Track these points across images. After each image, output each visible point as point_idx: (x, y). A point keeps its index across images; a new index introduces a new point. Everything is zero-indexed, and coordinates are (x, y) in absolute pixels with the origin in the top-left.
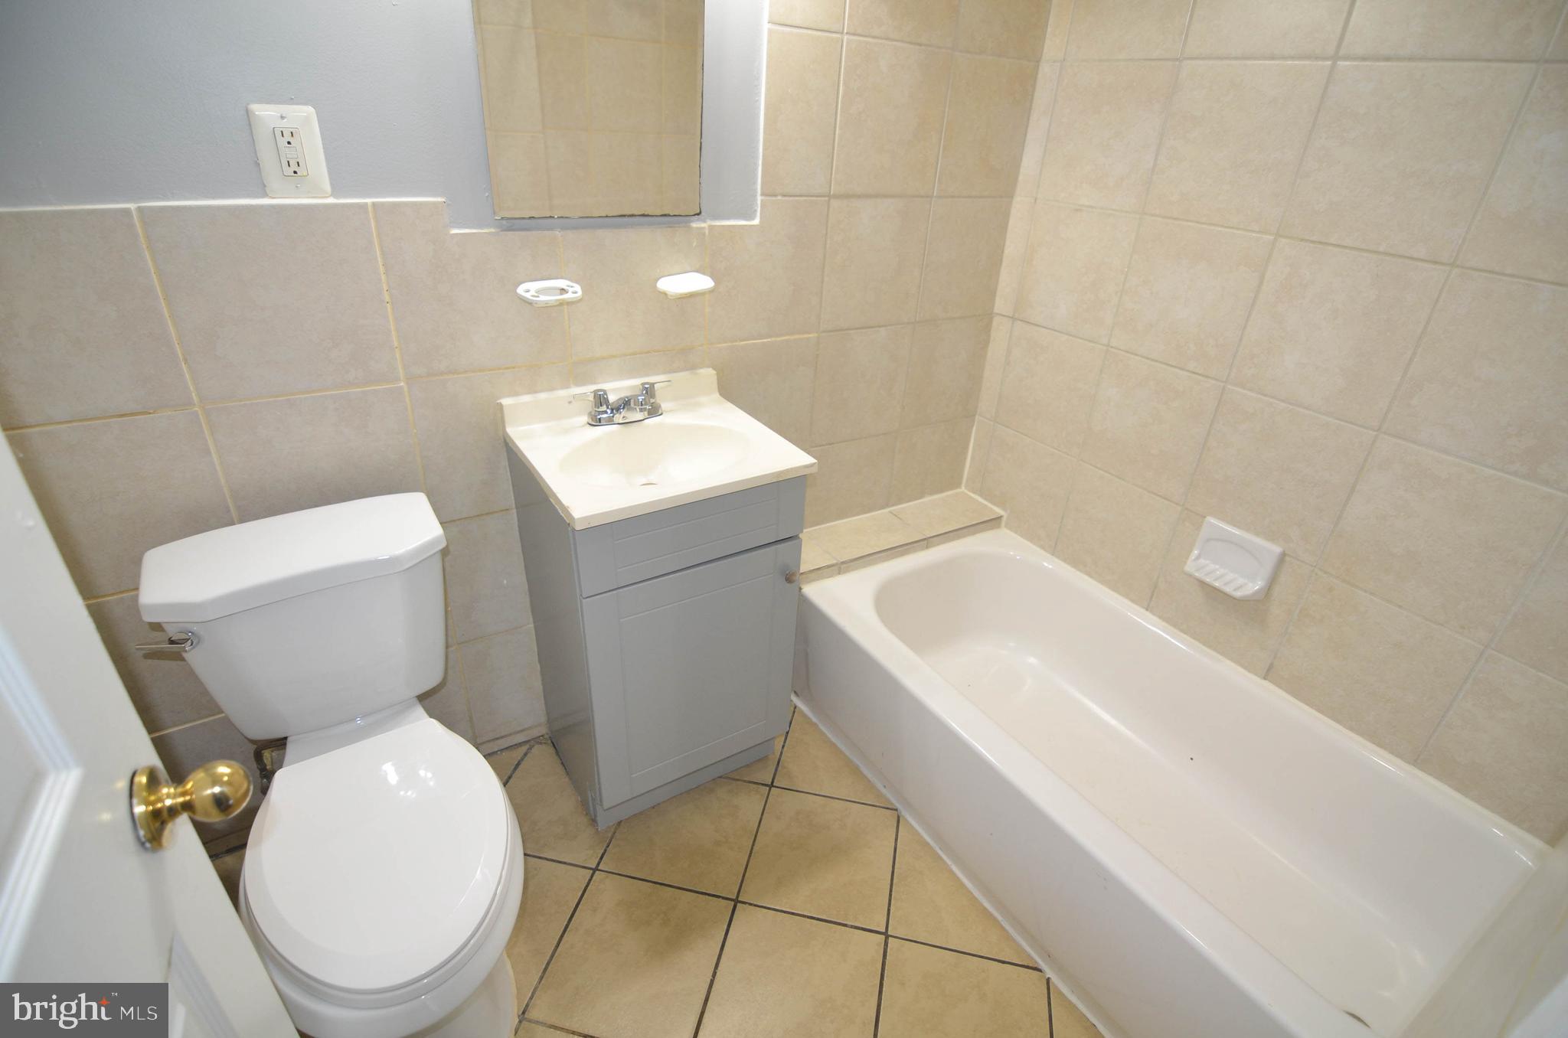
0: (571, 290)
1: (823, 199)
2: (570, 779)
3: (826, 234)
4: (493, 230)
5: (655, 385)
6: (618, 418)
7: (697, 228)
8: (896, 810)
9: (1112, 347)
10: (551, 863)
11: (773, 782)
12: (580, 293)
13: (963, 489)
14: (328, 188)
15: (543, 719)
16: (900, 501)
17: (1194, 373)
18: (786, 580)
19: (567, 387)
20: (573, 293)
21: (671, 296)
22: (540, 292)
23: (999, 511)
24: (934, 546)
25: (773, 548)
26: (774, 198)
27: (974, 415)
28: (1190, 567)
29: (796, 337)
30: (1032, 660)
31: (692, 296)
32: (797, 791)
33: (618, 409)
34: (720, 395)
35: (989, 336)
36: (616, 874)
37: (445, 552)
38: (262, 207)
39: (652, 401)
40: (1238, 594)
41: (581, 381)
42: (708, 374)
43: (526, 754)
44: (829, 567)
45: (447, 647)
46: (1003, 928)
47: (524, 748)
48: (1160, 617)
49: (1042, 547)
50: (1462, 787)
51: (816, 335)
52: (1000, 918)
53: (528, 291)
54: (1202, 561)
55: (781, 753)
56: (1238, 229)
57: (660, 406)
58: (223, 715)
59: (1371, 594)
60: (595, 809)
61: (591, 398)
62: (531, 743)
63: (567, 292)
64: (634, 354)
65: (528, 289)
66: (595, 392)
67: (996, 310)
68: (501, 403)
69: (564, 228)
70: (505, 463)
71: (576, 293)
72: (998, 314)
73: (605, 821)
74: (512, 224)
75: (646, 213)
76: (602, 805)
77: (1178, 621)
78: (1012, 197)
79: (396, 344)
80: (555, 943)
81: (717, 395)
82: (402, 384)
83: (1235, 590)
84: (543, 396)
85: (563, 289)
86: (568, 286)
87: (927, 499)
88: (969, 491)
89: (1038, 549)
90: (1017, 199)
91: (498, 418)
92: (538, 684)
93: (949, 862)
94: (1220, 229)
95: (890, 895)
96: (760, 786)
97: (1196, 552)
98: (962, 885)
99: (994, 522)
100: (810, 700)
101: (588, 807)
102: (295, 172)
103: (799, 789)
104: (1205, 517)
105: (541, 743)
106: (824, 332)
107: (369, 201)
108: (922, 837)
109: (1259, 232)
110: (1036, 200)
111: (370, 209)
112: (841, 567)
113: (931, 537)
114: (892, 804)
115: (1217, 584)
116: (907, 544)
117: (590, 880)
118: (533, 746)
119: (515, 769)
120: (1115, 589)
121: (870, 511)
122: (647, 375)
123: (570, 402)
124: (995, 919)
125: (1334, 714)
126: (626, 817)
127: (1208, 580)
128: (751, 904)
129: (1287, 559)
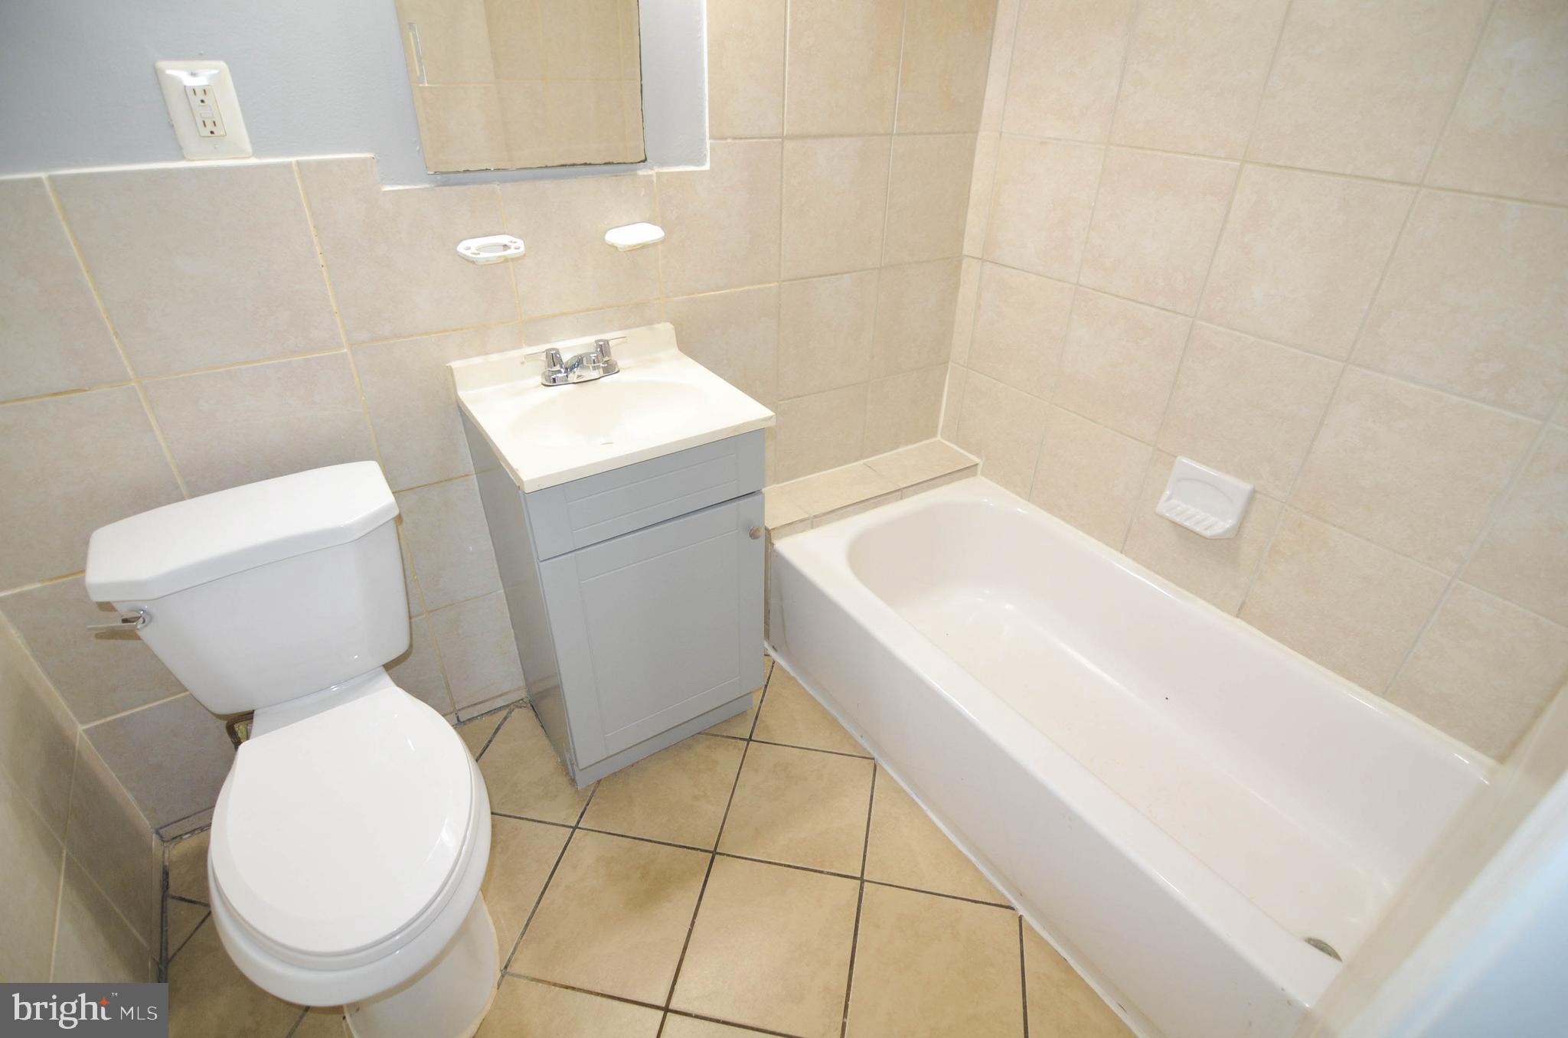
0: (513, 245)
1: (775, 140)
2: (550, 741)
3: (782, 177)
4: (427, 186)
5: (610, 343)
6: (573, 377)
7: (644, 176)
8: (873, 759)
9: (1081, 286)
10: (531, 823)
11: (751, 736)
12: (522, 249)
13: (939, 438)
14: (248, 148)
15: (522, 683)
16: (875, 452)
17: (1163, 309)
18: (751, 536)
19: (520, 347)
20: (516, 249)
21: (621, 248)
22: (480, 249)
23: (975, 459)
24: (908, 497)
25: (734, 504)
26: (724, 142)
27: (948, 362)
28: (1162, 507)
29: (756, 287)
30: (1008, 606)
31: (644, 247)
32: (775, 744)
33: (572, 368)
34: (680, 350)
35: (959, 280)
36: (595, 831)
37: (399, 519)
38: (179, 170)
39: (606, 359)
40: (1208, 533)
41: (532, 341)
42: (666, 329)
43: (505, 719)
44: (801, 521)
45: (410, 618)
46: (976, 870)
47: (505, 712)
48: (1134, 559)
49: (1019, 494)
50: (1431, 718)
51: (776, 284)
52: (973, 859)
53: (468, 249)
54: (1174, 501)
55: (760, 708)
56: (1204, 156)
57: (616, 364)
58: (187, 693)
59: (1340, 527)
60: (573, 770)
61: (543, 357)
62: (510, 707)
63: (510, 248)
64: (588, 310)
65: (469, 247)
66: (547, 352)
67: (965, 252)
68: (450, 366)
69: (503, 181)
70: (461, 427)
71: (519, 248)
72: (967, 256)
73: (584, 780)
74: (447, 178)
75: (588, 162)
76: (577, 765)
77: (1154, 563)
78: (976, 132)
79: (335, 309)
80: (536, 900)
81: (675, 350)
82: (345, 350)
83: (1206, 529)
84: (495, 357)
85: (505, 245)
86: (511, 242)
87: (901, 450)
88: (946, 440)
89: (1014, 496)
90: (982, 134)
91: (447, 384)
92: (514, 650)
93: (924, 807)
94: (1186, 157)
95: (866, 842)
96: (739, 741)
97: (1168, 493)
98: (938, 830)
99: (970, 470)
100: (788, 655)
101: (567, 769)
102: (212, 132)
103: (776, 742)
104: (1176, 457)
105: (521, 707)
106: (784, 281)
107: (293, 159)
108: (897, 784)
109: (1225, 159)
110: (1001, 134)
111: (295, 168)
112: (813, 521)
113: (904, 488)
114: (869, 753)
115: (1187, 524)
116: (880, 496)
117: (570, 838)
118: (513, 710)
119: (496, 733)
120: (1090, 533)
121: (845, 462)
122: (601, 332)
123: (523, 363)
124: (969, 861)
125: (1307, 649)
126: (606, 776)
127: (1178, 520)
128: (729, 855)
129: (1258, 496)
